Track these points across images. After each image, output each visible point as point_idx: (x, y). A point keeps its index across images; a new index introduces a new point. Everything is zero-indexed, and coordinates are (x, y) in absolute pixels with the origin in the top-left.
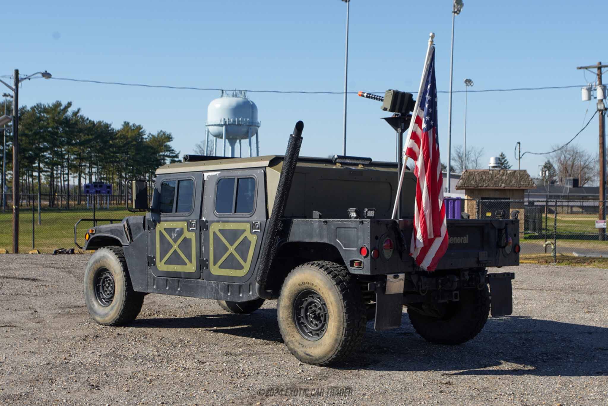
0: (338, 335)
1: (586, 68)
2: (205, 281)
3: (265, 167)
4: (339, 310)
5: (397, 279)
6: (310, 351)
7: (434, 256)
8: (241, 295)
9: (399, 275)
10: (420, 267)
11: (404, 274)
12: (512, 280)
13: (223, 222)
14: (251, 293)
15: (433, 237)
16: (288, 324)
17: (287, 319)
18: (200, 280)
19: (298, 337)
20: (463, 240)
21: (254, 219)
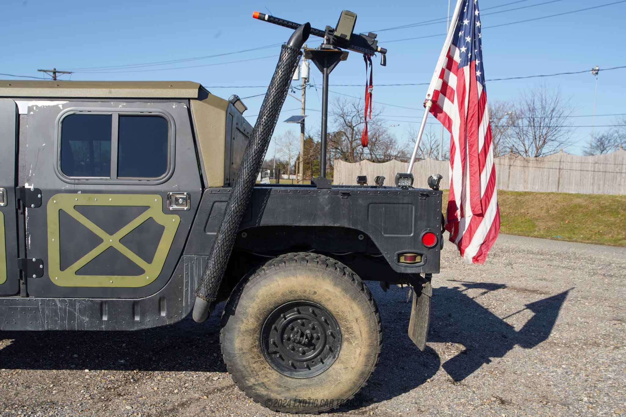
0: (366, 366)
1: (45, 71)
2: (32, 298)
3: (189, 99)
4: (370, 328)
6: (305, 395)
8: (137, 319)
13: (84, 192)
14: (163, 314)
16: (253, 358)
17: (251, 350)
18: (17, 298)
19: (274, 375)
21: (170, 187)
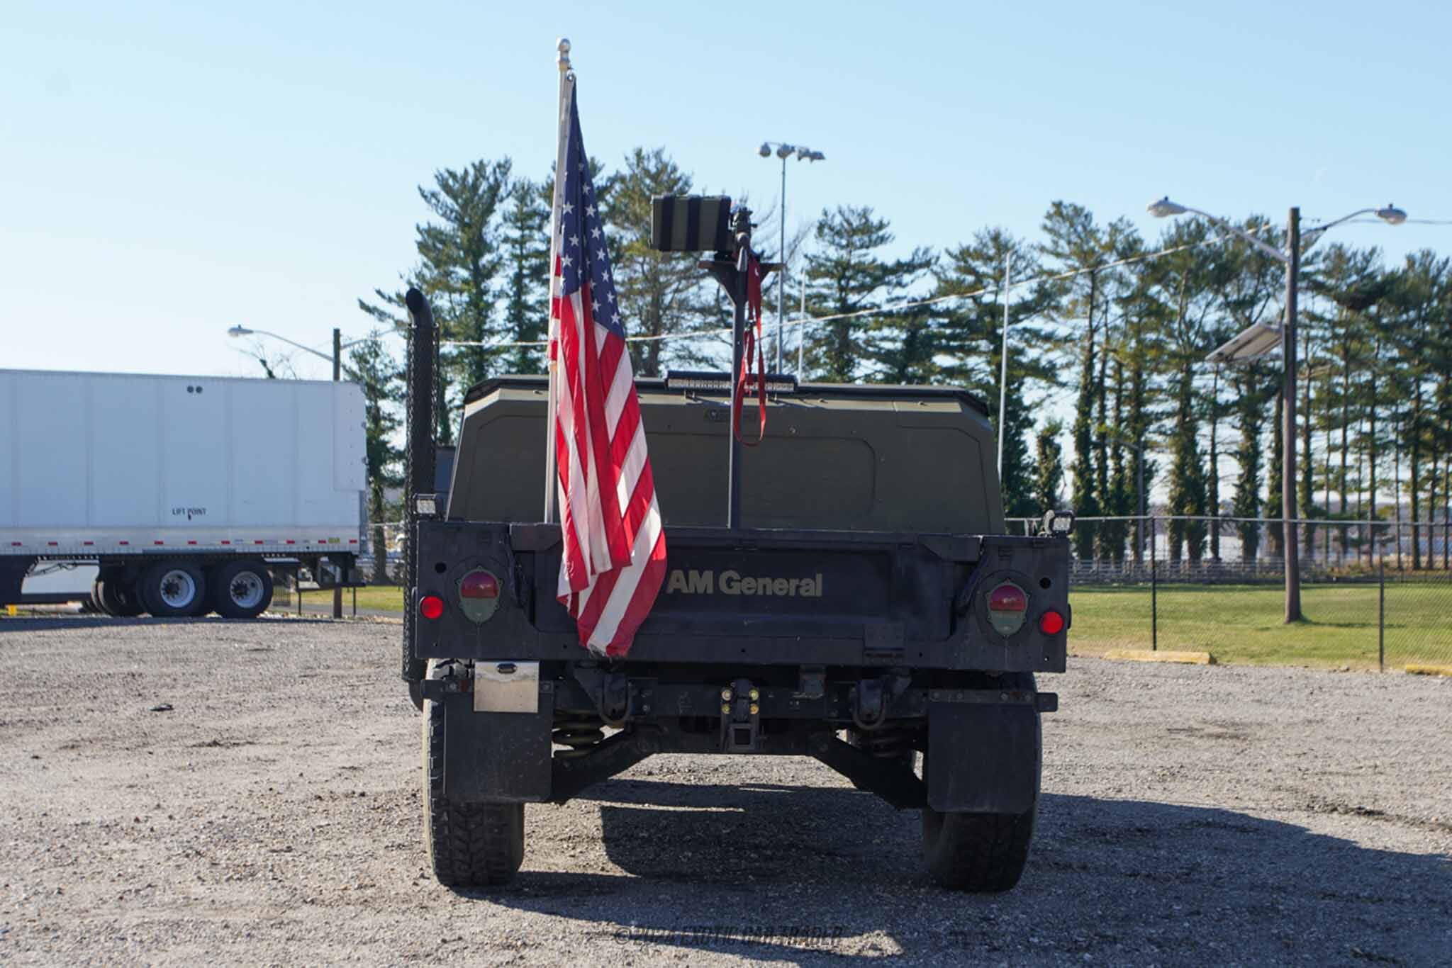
5: (511, 676)
7: (622, 615)
9: (516, 664)
10: (589, 648)
11: (537, 665)
12: (1044, 715)
15: (609, 567)
20: (798, 587)
